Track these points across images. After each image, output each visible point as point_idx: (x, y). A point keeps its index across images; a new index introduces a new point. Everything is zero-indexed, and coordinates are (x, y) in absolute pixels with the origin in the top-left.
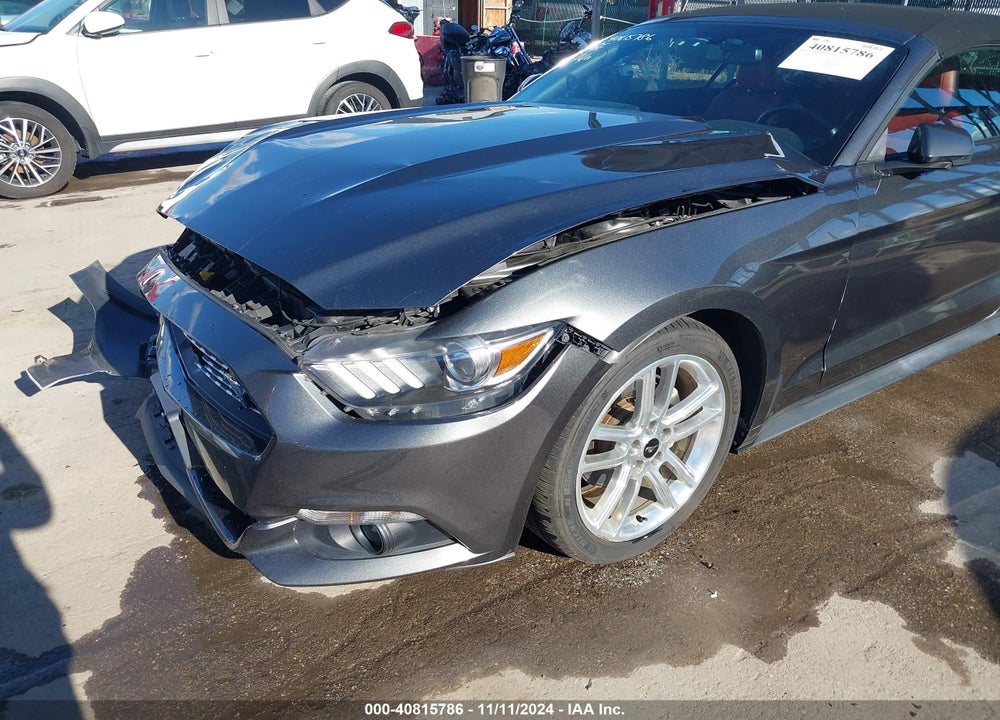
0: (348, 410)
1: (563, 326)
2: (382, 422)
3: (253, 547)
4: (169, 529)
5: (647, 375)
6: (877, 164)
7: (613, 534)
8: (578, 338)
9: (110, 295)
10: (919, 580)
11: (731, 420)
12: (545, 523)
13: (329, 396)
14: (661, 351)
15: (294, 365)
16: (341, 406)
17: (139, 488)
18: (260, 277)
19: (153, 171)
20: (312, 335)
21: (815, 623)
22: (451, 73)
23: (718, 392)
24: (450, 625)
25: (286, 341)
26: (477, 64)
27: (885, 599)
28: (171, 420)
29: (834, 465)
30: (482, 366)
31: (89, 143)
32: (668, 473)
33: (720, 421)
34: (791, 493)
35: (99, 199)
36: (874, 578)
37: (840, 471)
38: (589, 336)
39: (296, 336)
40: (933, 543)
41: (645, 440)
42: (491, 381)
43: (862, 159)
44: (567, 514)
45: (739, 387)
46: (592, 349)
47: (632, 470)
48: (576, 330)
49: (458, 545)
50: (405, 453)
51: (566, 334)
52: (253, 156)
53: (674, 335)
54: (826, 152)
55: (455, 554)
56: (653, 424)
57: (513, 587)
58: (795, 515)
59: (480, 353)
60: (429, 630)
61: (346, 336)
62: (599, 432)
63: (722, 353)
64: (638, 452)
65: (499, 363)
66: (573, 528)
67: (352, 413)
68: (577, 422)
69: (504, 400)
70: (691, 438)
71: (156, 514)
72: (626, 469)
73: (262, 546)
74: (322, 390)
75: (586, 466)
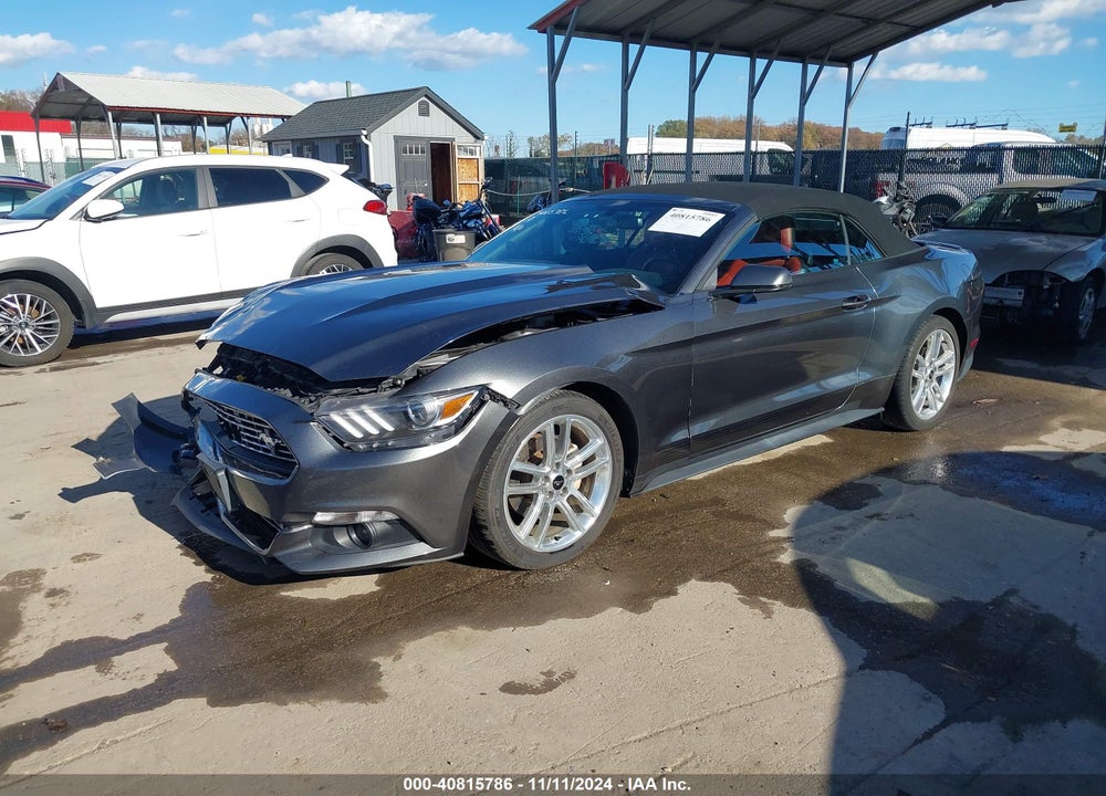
0: (345, 445)
1: (484, 388)
2: (370, 452)
3: (281, 549)
4: (207, 571)
5: (548, 426)
6: (711, 292)
7: (537, 546)
8: (496, 397)
9: (142, 419)
10: (755, 570)
11: (617, 465)
12: (484, 532)
13: (334, 437)
14: (556, 411)
15: (311, 417)
16: (341, 443)
17: (180, 551)
18: (281, 375)
19: (141, 340)
20: (321, 400)
21: (675, 593)
22: (425, 245)
23: (604, 444)
24: (419, 609)
25: (305, 404)
26: (448, 236)
27: (726, 581)
28: (219, 474)
29: (713, 513)
30: (432, 413)
31: (86, 315)
32: (578, 509)
33: (609, 466)
34: (676, 529)
35: (94, 364)
36: (724, 571)
37: (716, 516)
38: (502, 396)
39: (311, 402)
40: (772, 552)
41: (553, 477)
42: (439, 423)
43: (699, 288)
44: (499, 523)
45: (620, 442)
46: (506, 405)
47: (545, 499)
48: (493, 391)
49: (422, 543)
50: (387, 468)
51: (485, 394)
52: (267, 301)
53: (563, 401)
54: (672, 285)
55: (422, 549)
56: (558, 464)
57: (466, 587)
58: (676, 541)
59: (432, 405)
60: (404, 611)
61: (344, 399)
62: (516, 465)
63: (601, 416)
64: (549, 486)
65: (444, 413)
66: (504, 535)
67: (348, 448)
68: (500, 456)
69: (447, 436)
70: (592, 476)
71: (196, 564)
72: (541, 497)
73: (288, 548)
74: (329, 432)
75: (510, 488)
